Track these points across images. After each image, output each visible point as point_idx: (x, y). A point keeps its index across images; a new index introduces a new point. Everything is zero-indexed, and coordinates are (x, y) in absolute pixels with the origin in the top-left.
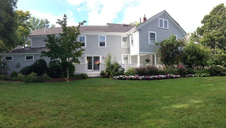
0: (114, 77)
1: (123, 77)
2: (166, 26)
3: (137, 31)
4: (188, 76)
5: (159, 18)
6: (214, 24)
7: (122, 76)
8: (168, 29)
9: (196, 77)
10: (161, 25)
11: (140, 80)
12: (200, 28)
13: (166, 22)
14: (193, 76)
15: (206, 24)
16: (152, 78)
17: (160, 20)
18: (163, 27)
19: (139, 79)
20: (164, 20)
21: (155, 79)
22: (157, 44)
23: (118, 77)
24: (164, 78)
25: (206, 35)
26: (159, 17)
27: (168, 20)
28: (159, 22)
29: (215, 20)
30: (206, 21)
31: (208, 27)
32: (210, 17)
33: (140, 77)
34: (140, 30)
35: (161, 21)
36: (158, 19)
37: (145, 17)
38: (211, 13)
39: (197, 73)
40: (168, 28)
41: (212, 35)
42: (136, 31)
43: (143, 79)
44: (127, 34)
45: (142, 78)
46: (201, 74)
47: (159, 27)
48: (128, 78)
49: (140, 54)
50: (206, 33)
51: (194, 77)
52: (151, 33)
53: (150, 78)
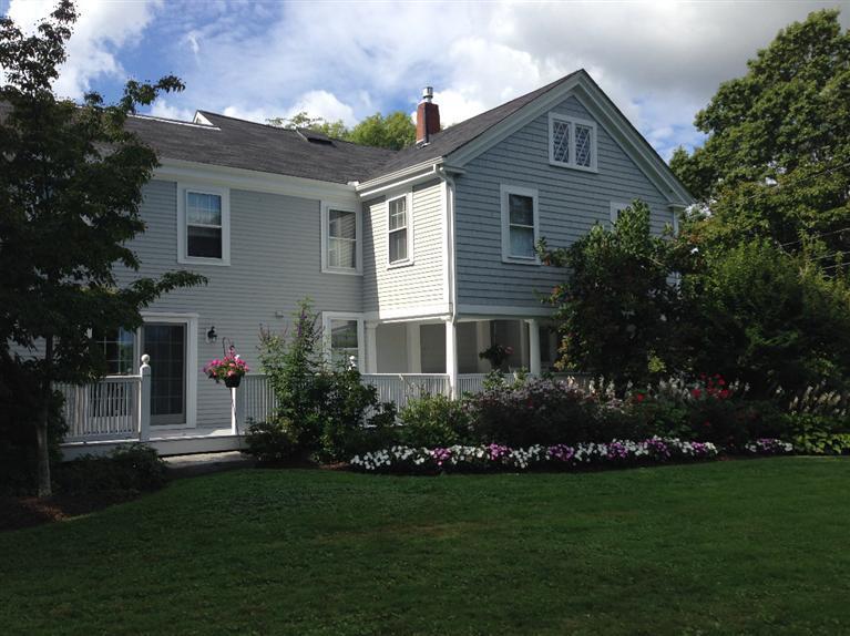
0: (356, 460)
1: (415, 456)
2: (584, 158)
3: (444, 184)
4: (761, 452)
5: (552, 116)
6: (791, 135)
7: (409, 452)
8: (596, 171)
9: (805, 453)
10: (562, 154)
11: (519, 469)
12: (691, 154)
13: (583, 133)
14: (789, 447)
15: (733, 132)
16: (584, 455)
17: (556, 125)
18: (572, 164)
19: (511, 467)
20: (574, 121)
21: (596, 463)
22: (552, 260)
23: (382, 457)
24: (643, 461)
25: (742, 200)
26: (553, 110)
27: (594, 125)
28: (551, 135)
29: (798, 111)
30: (731, 114)
31: (752, 147)
32: (755, 90)
33: (521, 456)
34: (457, 176)
35: (561, 128)
36: (545, 116)
37: (434, 101)
38: (759, 70)
39: (810, 432)
40: (593, 168)
41: (784, 197)
42: (434, 182)
43: (535, 466)
44: (358, 193)
45: (531, 460)
46: (835, 437)
47: (553, 162)
48: (447, 461)
49: (460, 315)
50: (743, 186)
51: (791, 453)
52: (512, 197)
53: (573, 458)
